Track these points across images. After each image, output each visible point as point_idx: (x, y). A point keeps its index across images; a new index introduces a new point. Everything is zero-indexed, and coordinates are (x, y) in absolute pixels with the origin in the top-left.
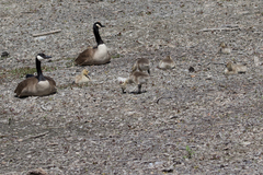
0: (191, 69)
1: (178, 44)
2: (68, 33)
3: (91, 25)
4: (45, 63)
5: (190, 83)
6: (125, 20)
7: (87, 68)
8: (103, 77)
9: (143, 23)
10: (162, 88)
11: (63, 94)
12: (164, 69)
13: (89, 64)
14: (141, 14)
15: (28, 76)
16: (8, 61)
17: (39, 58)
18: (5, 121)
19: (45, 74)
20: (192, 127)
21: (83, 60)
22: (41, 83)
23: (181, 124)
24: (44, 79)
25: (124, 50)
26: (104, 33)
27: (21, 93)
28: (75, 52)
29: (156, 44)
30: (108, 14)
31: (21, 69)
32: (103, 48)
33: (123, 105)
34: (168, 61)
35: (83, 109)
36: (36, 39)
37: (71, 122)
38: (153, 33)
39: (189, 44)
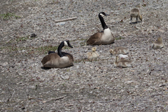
1: (166, 30)
2: (82, 20)
7: (96, 47)
8: (108, 54)
10: (154, 63)
11: (78, 67)
13: (98, 44)
14: (138, 6)
15: (50, 52)
16: (36, 41)
18: (33, 87)
25: (125, 33)
26: (109, 20)
28: (87, 35)
29: (150, 29)
30: (113, 6)
31: (46, 47)
33: (123, 76)
35: (93, 78)
36: (58, 24)
37: (84, 89)
38: (147, 20)
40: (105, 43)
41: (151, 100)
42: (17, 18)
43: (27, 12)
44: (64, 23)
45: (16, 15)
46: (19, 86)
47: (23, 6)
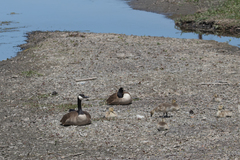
0: (191, 112)
1: (182, 93)
2: (102, 80)
4: (84, 102)
5: (190, 122)
6: (144, 73)
7: (114, 106)
8: (126, 114)
9: (157, 76)
11: (96, 125)
14: (156, 69)
16: (57, 98)
17: (80, 97)
18: (52, 142)
19: (83, 109)
20: (190, 154)
22: (80, 116)
23: (181, 152)
24: (83, 113)
25: (143, 95)
27: (65, 123)
28: (106, 94)
29: (167, 92)
30: (132, 68)
31: (66, 105)
33: (140, 136)
35: (111, 137)
36: (78, 83)
37: (101, 146)
38: (164, 83)
39: (190, 93)
42: (39, 76)
43: (49, 71)
44: (84, 82)
45: (39, 73)
47: (45, 64)
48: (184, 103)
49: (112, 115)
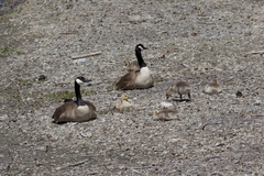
0: (239, 94)
1: (225, 68)
2: (109, 56)
3: (133, 47)
4: (84, 87)
5: (237, 109)
6: (169, 41)
7: (129, 92)
8: (145, 101)
9: (188, 45)
10: (208, 114)
11: (104, 120)
12: (210, 94)
13: (131, 88)
14: (186, 35)
15: (66, 101)
16: (46, 85)
17: (79, 81)
18: (42, 148)
19: (84, 98)
20: (239, 154)
21: (124, 84)
22: (80, 107)
23: (227, 152)
24: (84, 103)
25: (168, 73)
26: (146, 56)
27: (59, 119)
28: (116, 75)
29: (202, 67)
30: (151, 35)
31: (59, 93)
32: (145, 71)
33: (167, 132)
34: (215, 85)
35: (125, 136)
36: (75, 61)
37: (112, 150)
38: (199, 55)
39: (237, 68)
40: (140, 87)
41: (204, 165)
42: (19, 54)
43: (33, 46)
44: (84, 60)
45: (18, 49)
46: (23, 147)
47: (27, 36)
48: (228, 82)
49: (126, 104)
